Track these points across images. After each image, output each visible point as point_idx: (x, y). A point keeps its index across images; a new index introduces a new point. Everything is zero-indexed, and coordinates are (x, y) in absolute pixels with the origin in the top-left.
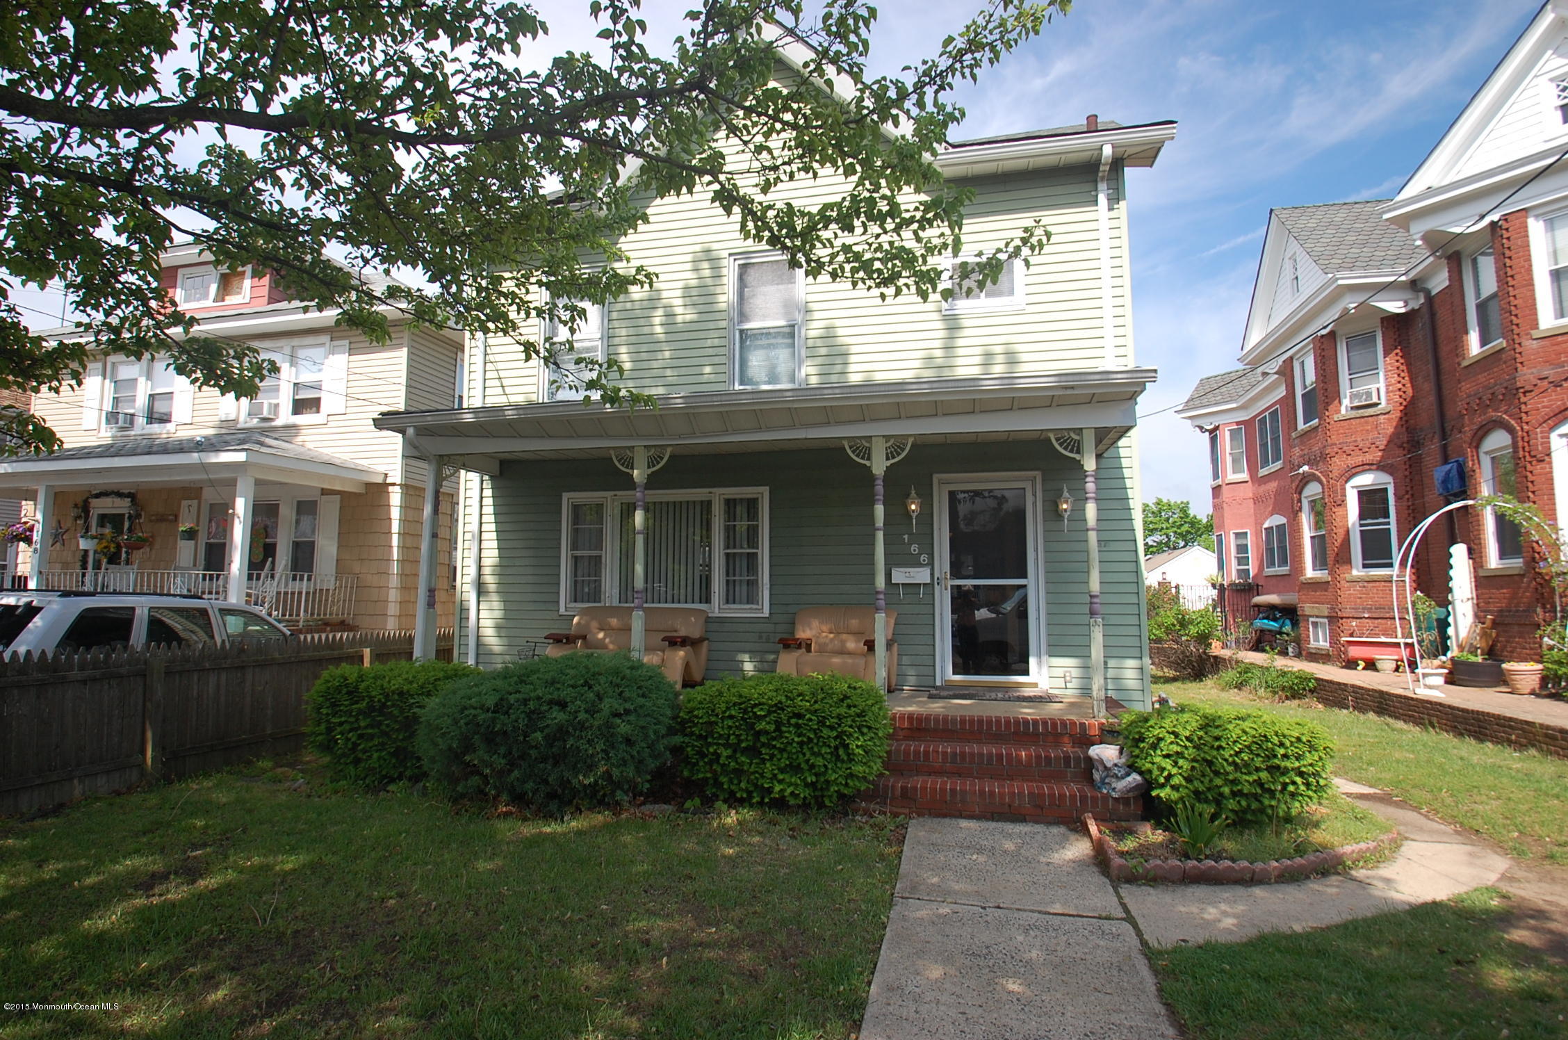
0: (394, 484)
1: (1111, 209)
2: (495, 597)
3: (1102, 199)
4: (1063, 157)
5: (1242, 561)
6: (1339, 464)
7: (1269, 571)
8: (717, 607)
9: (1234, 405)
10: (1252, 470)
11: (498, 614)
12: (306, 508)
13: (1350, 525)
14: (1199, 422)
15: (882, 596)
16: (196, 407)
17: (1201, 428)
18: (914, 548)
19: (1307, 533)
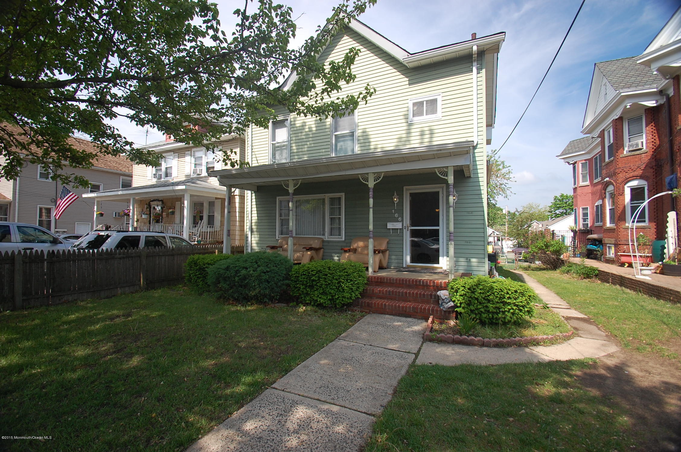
0: (236, 195)
1: (478, 73)
2: (255, 233)
3: (475, 69)
4: (457, 53)
5: (584, 220)
6: (621, 177)
7: (597, 224)
8: (327, 237)
9: (584, 152)
10: (591, 180)
11: (257, 239)
12: (212, 204)
13: (626, 203)
14: (567, 160)
15: (371, 233)
16: (179, 169)
17: (569, 163)
18: (396, 215)
19: (608, 208)
